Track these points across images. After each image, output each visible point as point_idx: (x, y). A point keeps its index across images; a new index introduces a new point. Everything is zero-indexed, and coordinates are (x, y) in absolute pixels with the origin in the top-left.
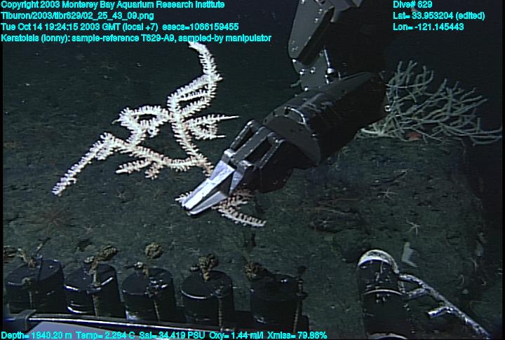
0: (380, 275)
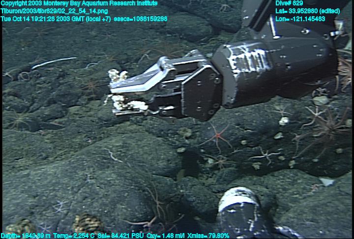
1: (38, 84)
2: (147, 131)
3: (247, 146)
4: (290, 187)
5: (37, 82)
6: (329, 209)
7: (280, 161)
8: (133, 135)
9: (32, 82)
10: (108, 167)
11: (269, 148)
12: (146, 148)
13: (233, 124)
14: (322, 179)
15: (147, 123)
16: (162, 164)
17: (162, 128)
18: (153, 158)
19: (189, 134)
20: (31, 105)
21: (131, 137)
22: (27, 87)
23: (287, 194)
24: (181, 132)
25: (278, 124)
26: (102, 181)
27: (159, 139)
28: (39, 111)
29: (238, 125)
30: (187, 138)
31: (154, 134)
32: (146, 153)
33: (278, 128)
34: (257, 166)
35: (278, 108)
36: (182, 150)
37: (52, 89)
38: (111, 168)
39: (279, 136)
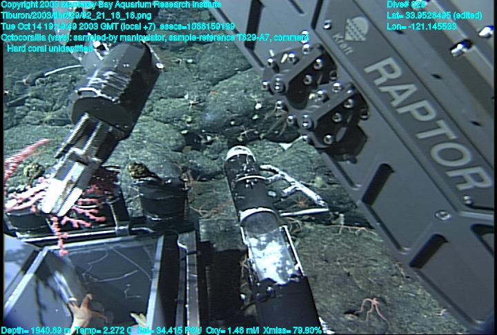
0: (247, 166)
1: (54, 87)
2: (155, 119)
3: (234, 125)
4: (262, 151)
5: (53, 86)
6: (293, 162)
7: (255, 134)
8: (146, 123)
9: (48, 86)
10: (142, 148)
11: (249, 126)
12: (158, 132)
13: (225, 110)
14: (281, 144)
15: (154, 114)
16: (172, 143)
17: (168, 116)
18: (165, 140)
19: (189, 120)
20: (54, 105)
21: (145, 125)
22: (46, 90)
23: (261, 156)
24: (184, 119)
25: (255, 108)
26: (141, 158)
27: (167, 125)
28: (61, 110)
29: (228, 110)
30: (189, 123)
31: (161, 121)
32: (159, 136)
33: (255, 112)
34: (240, 139)
35: (253, 97)
36: (185, 132)
37: (69, 91)
38: (144, 148)
39: (256, 117)
